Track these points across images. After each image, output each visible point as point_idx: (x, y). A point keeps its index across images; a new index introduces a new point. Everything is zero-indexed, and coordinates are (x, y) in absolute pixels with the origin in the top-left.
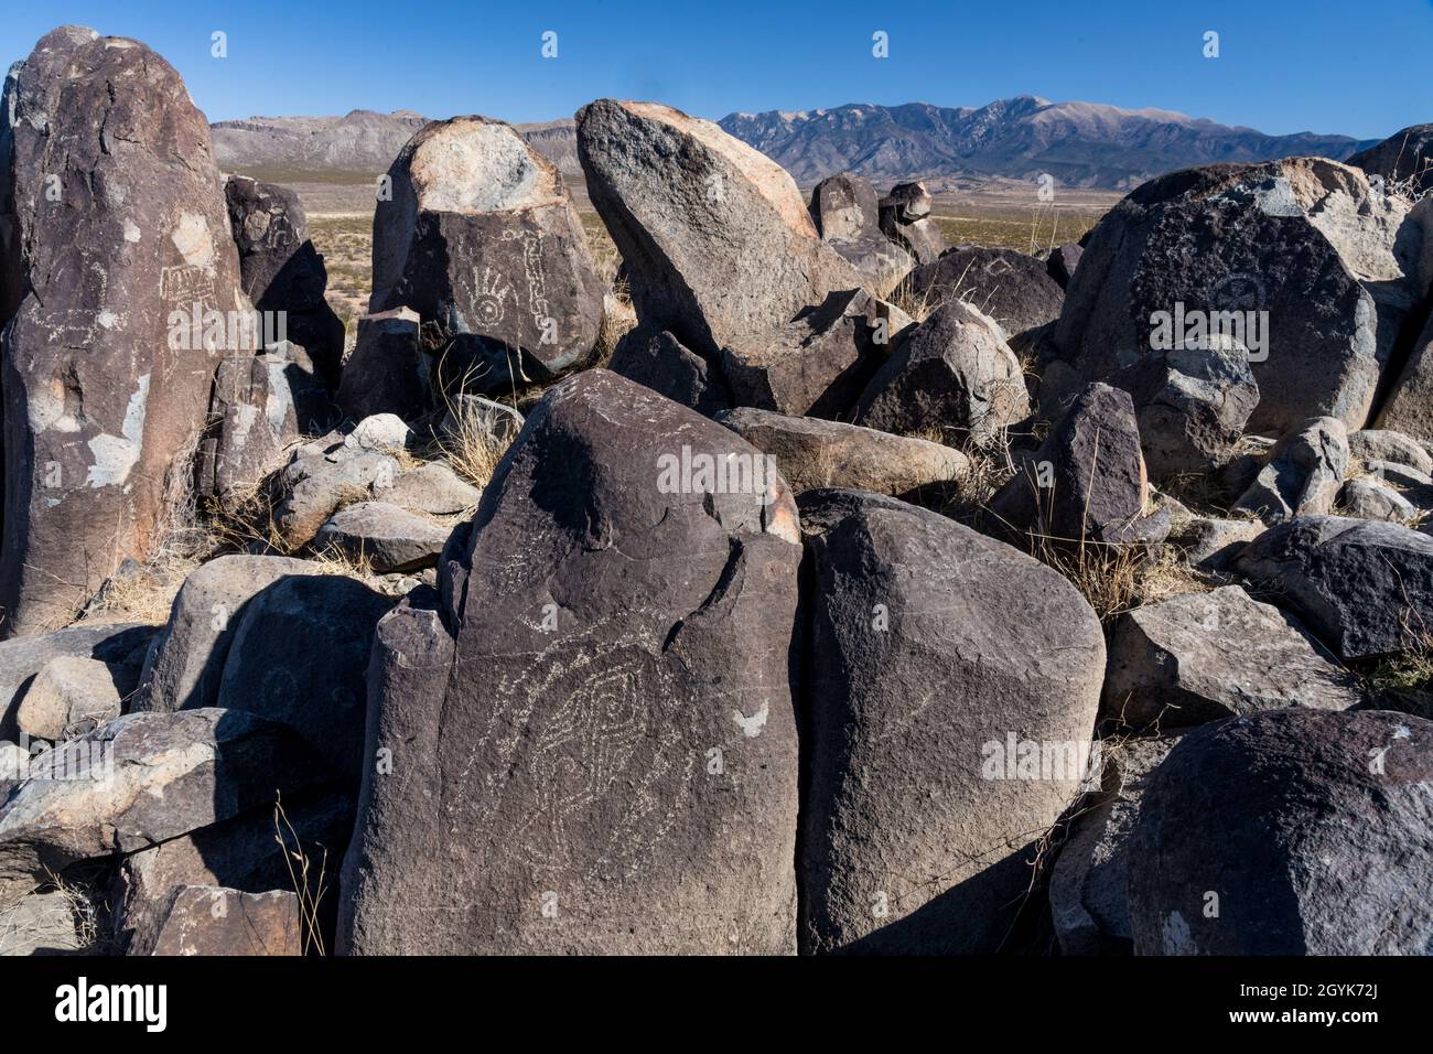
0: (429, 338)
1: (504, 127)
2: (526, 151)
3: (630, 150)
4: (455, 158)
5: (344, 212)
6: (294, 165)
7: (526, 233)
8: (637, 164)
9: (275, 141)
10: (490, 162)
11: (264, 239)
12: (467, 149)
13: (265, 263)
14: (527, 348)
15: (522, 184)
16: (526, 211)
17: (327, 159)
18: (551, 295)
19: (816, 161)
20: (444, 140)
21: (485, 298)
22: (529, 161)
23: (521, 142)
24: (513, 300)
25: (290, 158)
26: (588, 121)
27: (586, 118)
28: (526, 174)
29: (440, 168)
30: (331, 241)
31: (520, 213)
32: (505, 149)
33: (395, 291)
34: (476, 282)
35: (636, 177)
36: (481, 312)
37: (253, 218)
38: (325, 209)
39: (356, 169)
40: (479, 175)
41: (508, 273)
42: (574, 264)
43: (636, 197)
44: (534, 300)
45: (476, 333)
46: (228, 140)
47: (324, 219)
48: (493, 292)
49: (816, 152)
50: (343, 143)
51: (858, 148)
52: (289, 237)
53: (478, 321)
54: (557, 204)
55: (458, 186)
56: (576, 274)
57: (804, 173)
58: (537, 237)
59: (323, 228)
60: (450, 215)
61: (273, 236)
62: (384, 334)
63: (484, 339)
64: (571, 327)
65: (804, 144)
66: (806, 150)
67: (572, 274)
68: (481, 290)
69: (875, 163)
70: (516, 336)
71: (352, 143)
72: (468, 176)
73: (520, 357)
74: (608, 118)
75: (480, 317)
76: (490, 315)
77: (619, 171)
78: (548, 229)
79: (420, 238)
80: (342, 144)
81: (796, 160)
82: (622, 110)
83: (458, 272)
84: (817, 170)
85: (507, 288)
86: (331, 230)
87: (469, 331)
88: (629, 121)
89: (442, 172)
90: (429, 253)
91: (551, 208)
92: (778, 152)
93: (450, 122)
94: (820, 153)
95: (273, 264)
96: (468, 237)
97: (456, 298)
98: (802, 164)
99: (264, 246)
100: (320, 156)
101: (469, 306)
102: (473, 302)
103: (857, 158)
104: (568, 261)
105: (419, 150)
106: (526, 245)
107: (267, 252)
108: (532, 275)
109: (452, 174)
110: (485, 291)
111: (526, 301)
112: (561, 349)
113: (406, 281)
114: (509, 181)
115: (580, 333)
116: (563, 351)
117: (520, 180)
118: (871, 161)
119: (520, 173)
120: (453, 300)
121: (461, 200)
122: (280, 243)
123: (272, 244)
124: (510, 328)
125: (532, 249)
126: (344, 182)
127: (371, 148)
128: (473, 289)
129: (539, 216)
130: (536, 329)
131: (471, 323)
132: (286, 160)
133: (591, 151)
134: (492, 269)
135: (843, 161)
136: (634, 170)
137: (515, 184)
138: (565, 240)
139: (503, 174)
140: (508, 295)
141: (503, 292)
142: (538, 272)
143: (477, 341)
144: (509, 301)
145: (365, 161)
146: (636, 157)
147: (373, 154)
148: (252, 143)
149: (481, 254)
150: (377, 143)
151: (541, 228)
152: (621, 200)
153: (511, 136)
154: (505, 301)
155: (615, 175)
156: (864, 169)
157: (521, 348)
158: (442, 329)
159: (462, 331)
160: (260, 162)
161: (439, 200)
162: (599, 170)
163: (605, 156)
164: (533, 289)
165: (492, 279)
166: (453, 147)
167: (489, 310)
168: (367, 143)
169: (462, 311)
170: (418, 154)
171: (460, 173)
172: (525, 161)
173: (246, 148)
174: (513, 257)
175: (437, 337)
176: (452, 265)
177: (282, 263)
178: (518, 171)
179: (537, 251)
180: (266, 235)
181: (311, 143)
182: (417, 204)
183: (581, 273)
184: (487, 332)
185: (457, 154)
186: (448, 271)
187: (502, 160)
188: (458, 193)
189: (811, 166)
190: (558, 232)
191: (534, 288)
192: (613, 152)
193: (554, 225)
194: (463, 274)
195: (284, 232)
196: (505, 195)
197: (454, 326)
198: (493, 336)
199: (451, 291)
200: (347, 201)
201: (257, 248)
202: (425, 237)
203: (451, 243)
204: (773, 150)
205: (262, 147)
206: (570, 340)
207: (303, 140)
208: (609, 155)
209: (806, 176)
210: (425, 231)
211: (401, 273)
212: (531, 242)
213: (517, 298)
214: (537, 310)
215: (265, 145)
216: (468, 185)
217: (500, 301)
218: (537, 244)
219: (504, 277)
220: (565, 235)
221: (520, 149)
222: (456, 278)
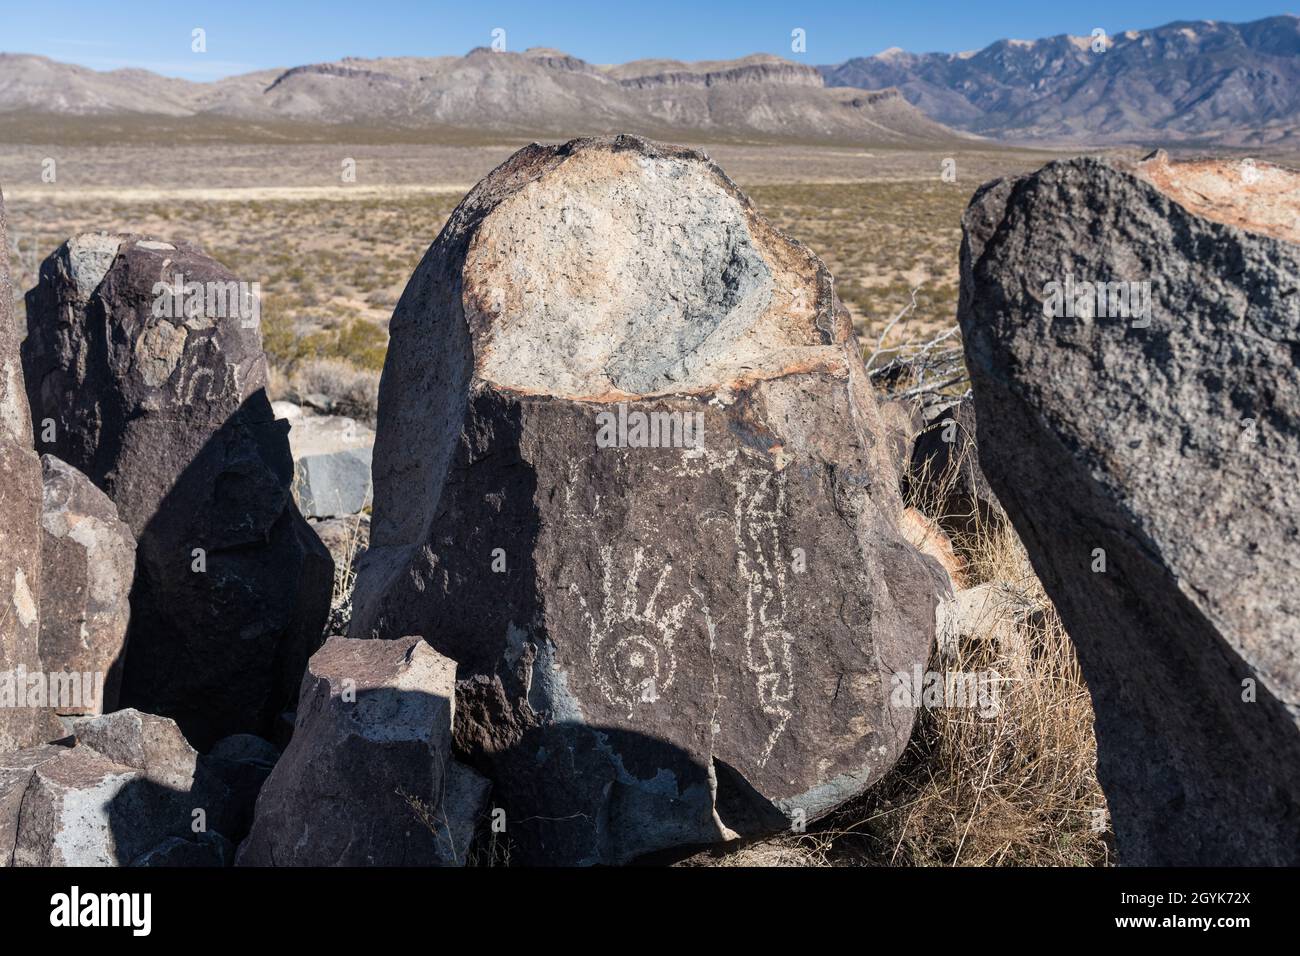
0: (479, 718)
1: (694, 164)
2: (745, 222)
3: (1186, 354)
4: (571, 242)
5: (455, 184)
6: (393, 122)
7: (742, 455)
8: (1214, 410)
9: (372, 89)
10: (656, 253)
11: (169, 385)
12: (601, 220)
13: (166, 436)
14: (733, 763)
15: (734, 312)
16: (744, 395)
17: (438, 114)
18: (802, 620)
19: (1122, 105)
20: (547, 197)
21: (630, 627)
22: (754, 251)
23: (734, 201)
24: (702, 635)
25: (389, 113)
26: (1016, 239)
27: (1005, 226)
28: (747, 291)
29: (532, 268)
30: (436, 224)
31: (728, 400)
32: (694, 220)
33: (405, 580)
34: (607, 587)
35: (1214, 459)
36: (616, 667)
37: (153, 336)
38: (432, 179)
39: (475, 125)
40: (627, 285)
41: (691, 562)
42: (866, 537)
43: (1215, 546)
44: (759, 633)
45: (600, 721)
46: (312, 89)
47: (430, 194)
48: (648, 613)
49: (1123, 92)
50: (460, 91)
51: (1188, 85)
52: (218, 381)
53: (606, 689)
54: (824, 371)
55: (574, 317)
56: (871, 564)
57: (1104, 123)
58: (771, 467)
59: (428, 206)
60: (547, 405)
61: (188, 378)
62: (352, 738)
63: (619, 737)
64: (854, 707)
65: (1106, 81)
66: (1108, 90)
67: (860, 564)
68: (618, 609)
69: (1214, 107)
70: (705, 732)
71: (472, 91)
72: (602, 289)
73: (715, 783)
74: (1094, 228)
75: (614, 680)
76: (640, 674)
77: (1141, 431)
78: (799, 442)
79: (472, 458)
80: (458, 93)
81: (1093, 105)
82: (1154, 200)
83: (562, 559)
84: (1124, 118)
85: (687, 602)
86: (437, 211)
87: (580, 717)
88: (1182, 243)
89: (539, 280)
90: (491, 496)
91: (810, 382)
92: (1065, 94)
93: (565, 151)
94: (1130, 94)
95: (183, 440)
96: (591, 466)
97: (552, 628)
98: (1102, 110)
99: (168, 401)
100: (428, 109)
101: (585, 651)
102: (597, 638)
103: (1187, 99)
104: (853, 528)
105: (488, 222)
106: (741, 487)
107: (173, 413)
108: (754, 566)
109: (561, 286)
110: (629, 612)
111: (736, 635)
112: (823, 765)
113: (433, 558)
114: (700, 302)
115: (877, 722)
116: (829, 771)
117: (729, 301)
118: (1207, 103)
119: (730, 282)
120: (542, 633)
121: (579, 358)
122: (199, 396)
123: (184, 395)
124: (689, 711)
125: (758, 498)
126: (458, 144)
127: (496, 98)
128: (597, 605)
129: (777, 404)
130: (760, 710)
131: (589, 695)
132: (383, 115)
133: (1021, 346)
134: (649, 553)
135: (1164, 105)
136: (1200, 433)
137: (716, 312)
138: (846, 474)
139: (685, 281)
140: (687, 620)
141: (676, 613)
142: (770, 559)
143: (601, 744)
144: (690, 638)
145: (488, 115)
146: (1212, 383)
147: (499, 106)
148: (342, 92)
149: (623, 513)
150: (504, 90)
151: (782, 443)
152: (1154, 554)
153: (710, 186)
154: (681, 636)
155: (1121, 447)
156: (1197, 115)
157: (717, 763)
158: (514, 702)
159: (563, 716)
160: (351, 118)
161: (524, 355)
162: (1056, 419)
163: (1081, 369)
164: (756, 605)
165: (649, 577)
166: (570, 217)
167: (637, 660)
168: (491, 90)
169: (567, 664)
170: (485, 233)
171: (582, 280)
172: (742, 251)
173: (334, 99)
174: (705, 519)
175: (499, 721)
176: (547, 538)
177: (199, 441)
178: (725, 277)
179: (770, 503)
180: (174, 376)
181: (418, 91)
182: (471, 364)
183: (883, 558)
184: (627, 721)
185: (577, 233)
186: (536, 554)
187: (685, 249)
188: (575, 335)
189: (1116, 112)
190: (826, 451)
191: (758, 600)
192: (1112, 356)
193: (816, 434)
194: (574, 564)
195: (208, 371)
196: (690, 343)
197: (543, 701)
198: (642, 728)
199: (542, 609)
200: (460, 169)
201: (153, 403)
202: (483, 458)
203: (545, 480)
204: (1059, 91)
205: (355, 98)
206: (850, 741)
207: (409, 87)
208: (1097, 365)
209: (1107, 127)
210: (484, 443)
211: (424, 534)
212: (755, 480)
213: (711, 627)
214: (762, 659)
215: (359, 95)
216: (598, 315)
217: (668, 637)
218: (771, 484)
219: (681, 572)
220: (845, 460)
221: (730, 217)
222: (555, 576)
